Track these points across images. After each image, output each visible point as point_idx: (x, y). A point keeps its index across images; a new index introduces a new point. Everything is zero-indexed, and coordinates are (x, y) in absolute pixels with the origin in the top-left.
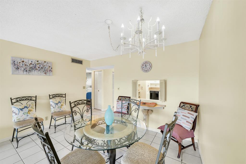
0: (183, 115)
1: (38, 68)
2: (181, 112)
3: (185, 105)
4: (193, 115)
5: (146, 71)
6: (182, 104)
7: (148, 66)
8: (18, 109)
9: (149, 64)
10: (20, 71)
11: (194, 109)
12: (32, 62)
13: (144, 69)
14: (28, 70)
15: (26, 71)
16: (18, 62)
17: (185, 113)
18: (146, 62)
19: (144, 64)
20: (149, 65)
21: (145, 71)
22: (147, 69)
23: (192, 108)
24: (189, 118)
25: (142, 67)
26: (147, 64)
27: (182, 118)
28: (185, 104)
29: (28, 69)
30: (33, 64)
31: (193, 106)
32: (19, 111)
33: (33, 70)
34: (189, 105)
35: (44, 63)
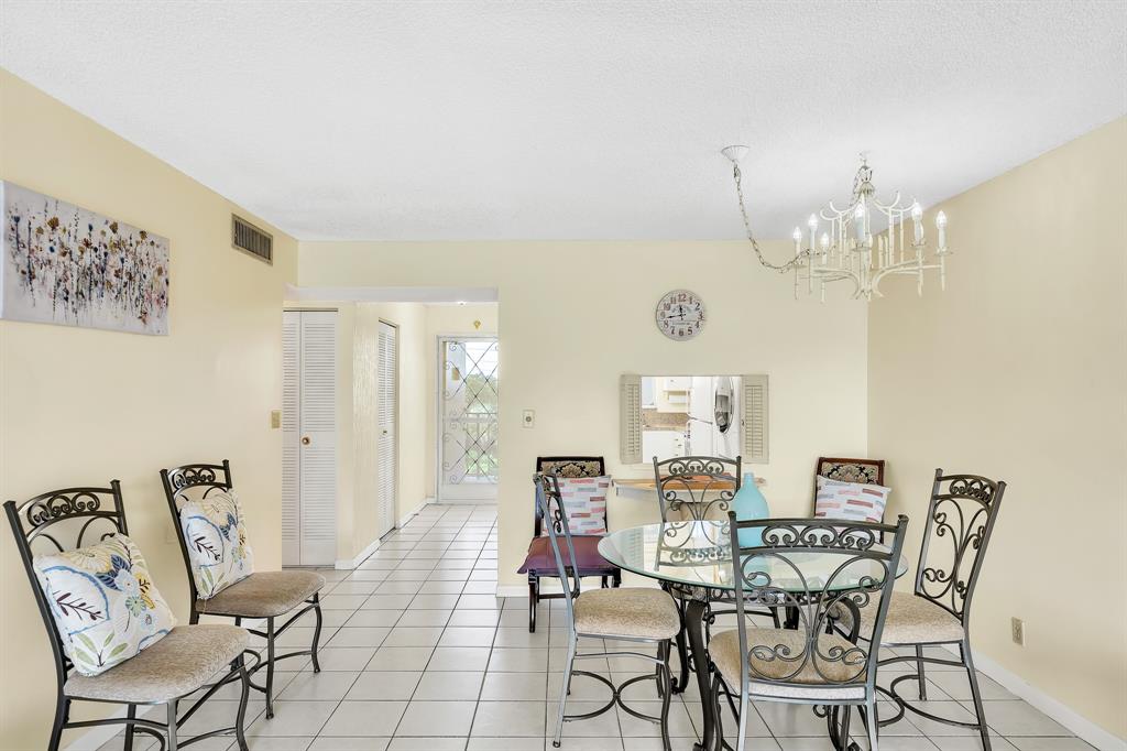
0: (850, 502)
1: (114, 280)
2: (840, 493)
3: (838, 467)
4: (881, 495)
5: (681, 333)
6: (827, 467)
7: (691, 316)
8: (90, 578)
9: (694, 306)
10: (41, 295)
11: (874, 477)
12: (91, 228)
13: (670, 324)
14: (75, 290)
15: (66, 299)
16: (34, 227)
17: (856, 494)
18: (683, 296)
19: (673, 300)
20: (697, 309)
21: (677, 332)
22: (685, 328)
23: (867, 475)
24: (871, 506)
25: (663, 314)
26: (686, 304)
27: (847, 511)
28: (837, 464)
29: (72, 285)
30: (96, 250)
31: (868, 468)
32: (101, 589)
33: (94, 295)
34: (852, 467)
35: (138, 243)
